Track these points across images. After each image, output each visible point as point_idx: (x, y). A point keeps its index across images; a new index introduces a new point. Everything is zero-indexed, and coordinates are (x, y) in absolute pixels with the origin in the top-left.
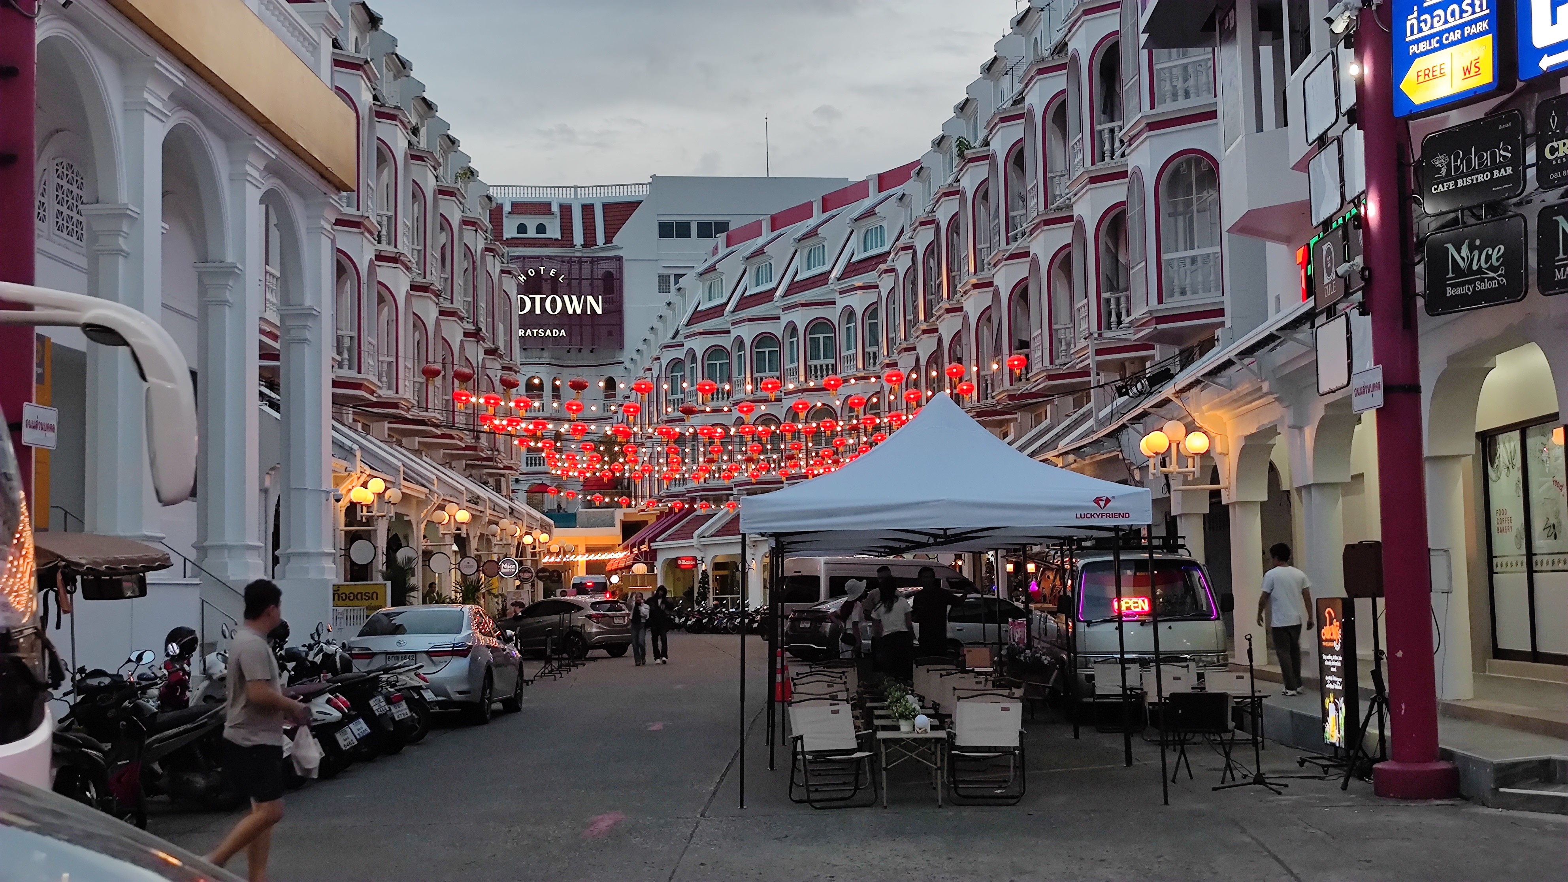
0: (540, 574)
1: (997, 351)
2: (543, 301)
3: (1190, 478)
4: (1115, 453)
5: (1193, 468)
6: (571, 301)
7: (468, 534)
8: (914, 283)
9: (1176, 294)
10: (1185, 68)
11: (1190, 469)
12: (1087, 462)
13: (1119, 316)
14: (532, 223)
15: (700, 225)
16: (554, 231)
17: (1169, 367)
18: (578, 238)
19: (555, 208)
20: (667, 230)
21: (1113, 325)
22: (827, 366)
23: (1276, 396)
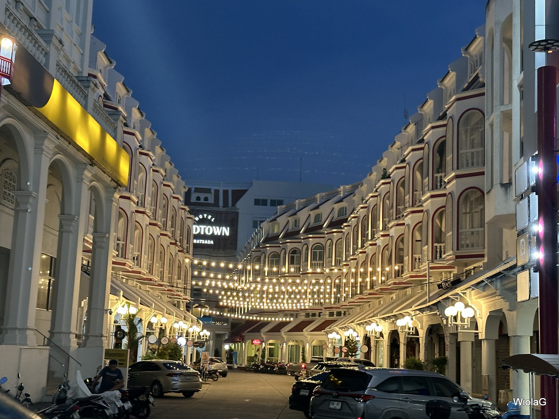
0: (195, 344)
1: (390, 262)
2: (205, 229)
3: (466, 327)
4: (436, 312)
5: (467, 323)
6: (216, 229)
7: (165, 327)
8: (357, 232)
9: (465, 247)
10: (473, 153)
11: (466, 323)
12: (424, 314)
13: (441, 254)
14: (202, 196)
15: (271, 201)
16: (211, 200)
17: (460, 278)
18: (221, 203)
19: (213, 191)
20: (257, 202)
21: (438, 258)
22: (320, 263)
23: (502, 297)
